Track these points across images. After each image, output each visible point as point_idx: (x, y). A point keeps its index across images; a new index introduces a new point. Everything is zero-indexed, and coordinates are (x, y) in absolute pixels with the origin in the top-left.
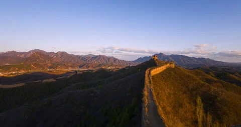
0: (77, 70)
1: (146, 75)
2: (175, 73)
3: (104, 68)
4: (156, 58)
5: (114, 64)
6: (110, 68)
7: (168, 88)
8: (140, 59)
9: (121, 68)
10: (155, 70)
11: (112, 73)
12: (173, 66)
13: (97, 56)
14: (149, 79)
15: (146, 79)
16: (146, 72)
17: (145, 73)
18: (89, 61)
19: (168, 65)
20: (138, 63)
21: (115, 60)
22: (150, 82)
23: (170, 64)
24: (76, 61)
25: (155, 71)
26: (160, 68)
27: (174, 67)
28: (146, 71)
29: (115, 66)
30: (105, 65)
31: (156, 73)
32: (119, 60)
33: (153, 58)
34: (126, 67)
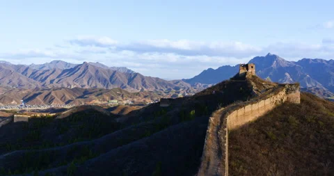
0: (16, 108)
1: (210, 130)
2: (302, 119)
3: (96, 102)
4: (252, 71)
5: (130, 90)
6: (115, 102)
7: (278, 168)
8: (208, 73)
9: (149, 102)
10: (240, 112)
11: (118, 120)
12: (296, 97)
13: (78, 67)
14: (219, 142)
15: (210, 142)
16: (212, 119)
17: (207, 123)
18: (52, 82)
19: (281, 96)
20: (200, 87)
21: (132, 77)
22: (220, 152)
23: (287, 92)
24: (15, 81)
25: (241, 116)
26: (255, 106)
27: (298, 101)
28: (210, 115)
29: (132, 96)
30: (100, 94)
31: (241, 122)
32: (143, 78)
33: (242, 71)
34: (163, 100)
